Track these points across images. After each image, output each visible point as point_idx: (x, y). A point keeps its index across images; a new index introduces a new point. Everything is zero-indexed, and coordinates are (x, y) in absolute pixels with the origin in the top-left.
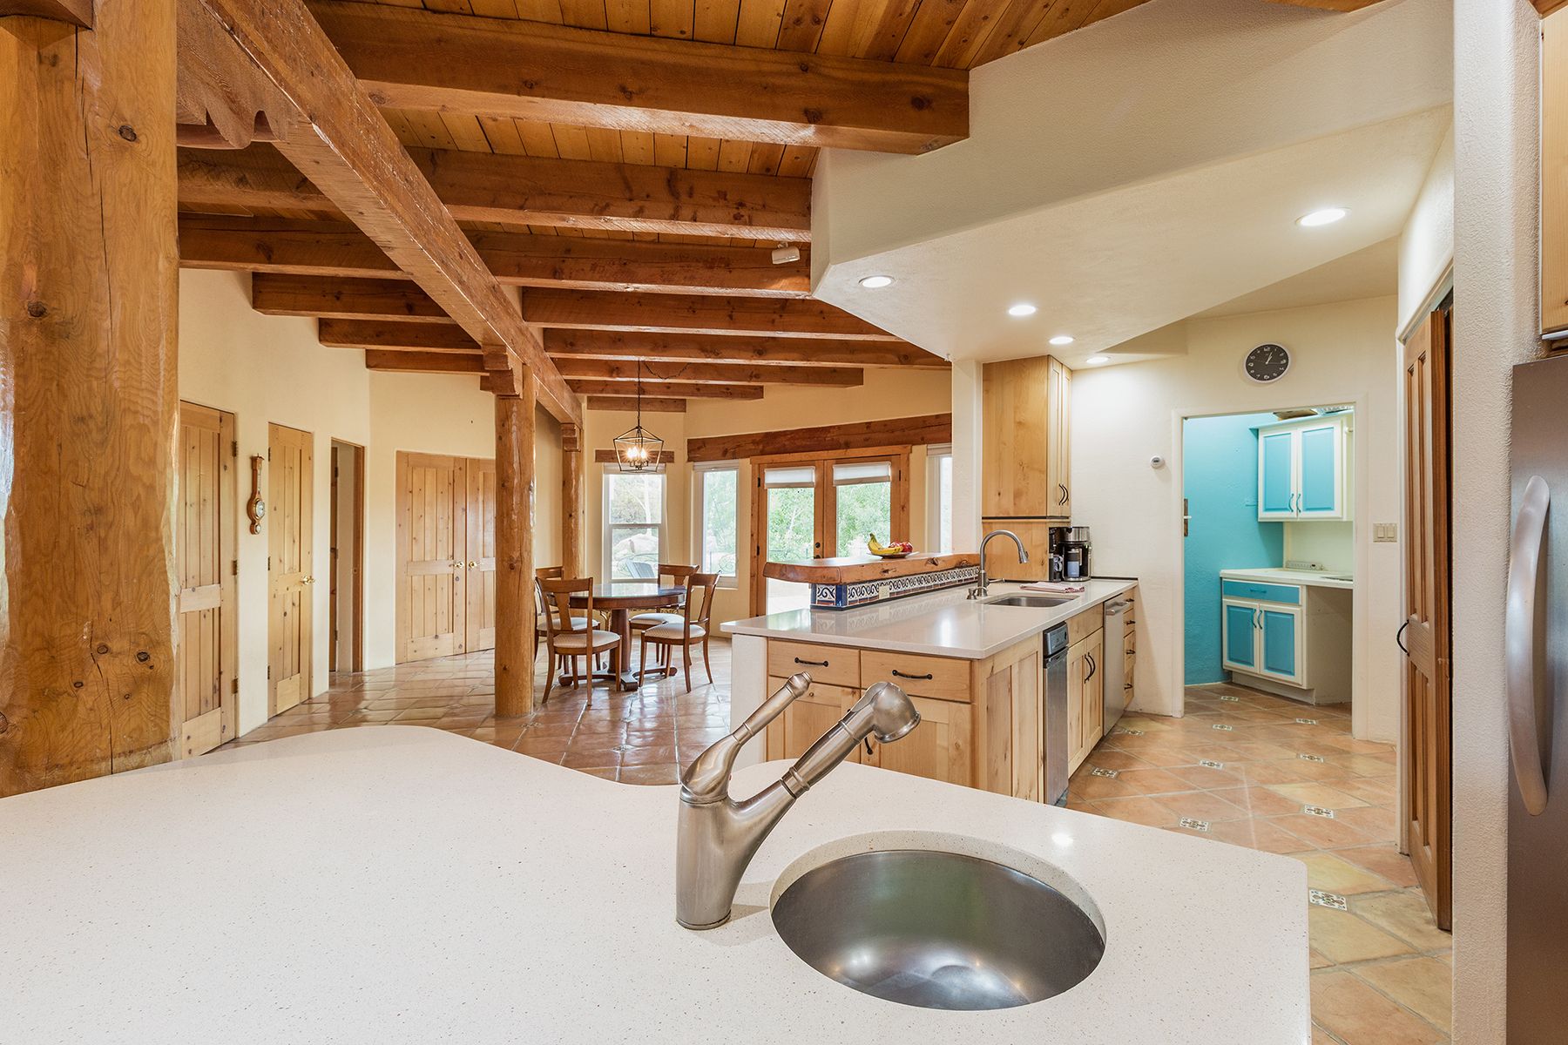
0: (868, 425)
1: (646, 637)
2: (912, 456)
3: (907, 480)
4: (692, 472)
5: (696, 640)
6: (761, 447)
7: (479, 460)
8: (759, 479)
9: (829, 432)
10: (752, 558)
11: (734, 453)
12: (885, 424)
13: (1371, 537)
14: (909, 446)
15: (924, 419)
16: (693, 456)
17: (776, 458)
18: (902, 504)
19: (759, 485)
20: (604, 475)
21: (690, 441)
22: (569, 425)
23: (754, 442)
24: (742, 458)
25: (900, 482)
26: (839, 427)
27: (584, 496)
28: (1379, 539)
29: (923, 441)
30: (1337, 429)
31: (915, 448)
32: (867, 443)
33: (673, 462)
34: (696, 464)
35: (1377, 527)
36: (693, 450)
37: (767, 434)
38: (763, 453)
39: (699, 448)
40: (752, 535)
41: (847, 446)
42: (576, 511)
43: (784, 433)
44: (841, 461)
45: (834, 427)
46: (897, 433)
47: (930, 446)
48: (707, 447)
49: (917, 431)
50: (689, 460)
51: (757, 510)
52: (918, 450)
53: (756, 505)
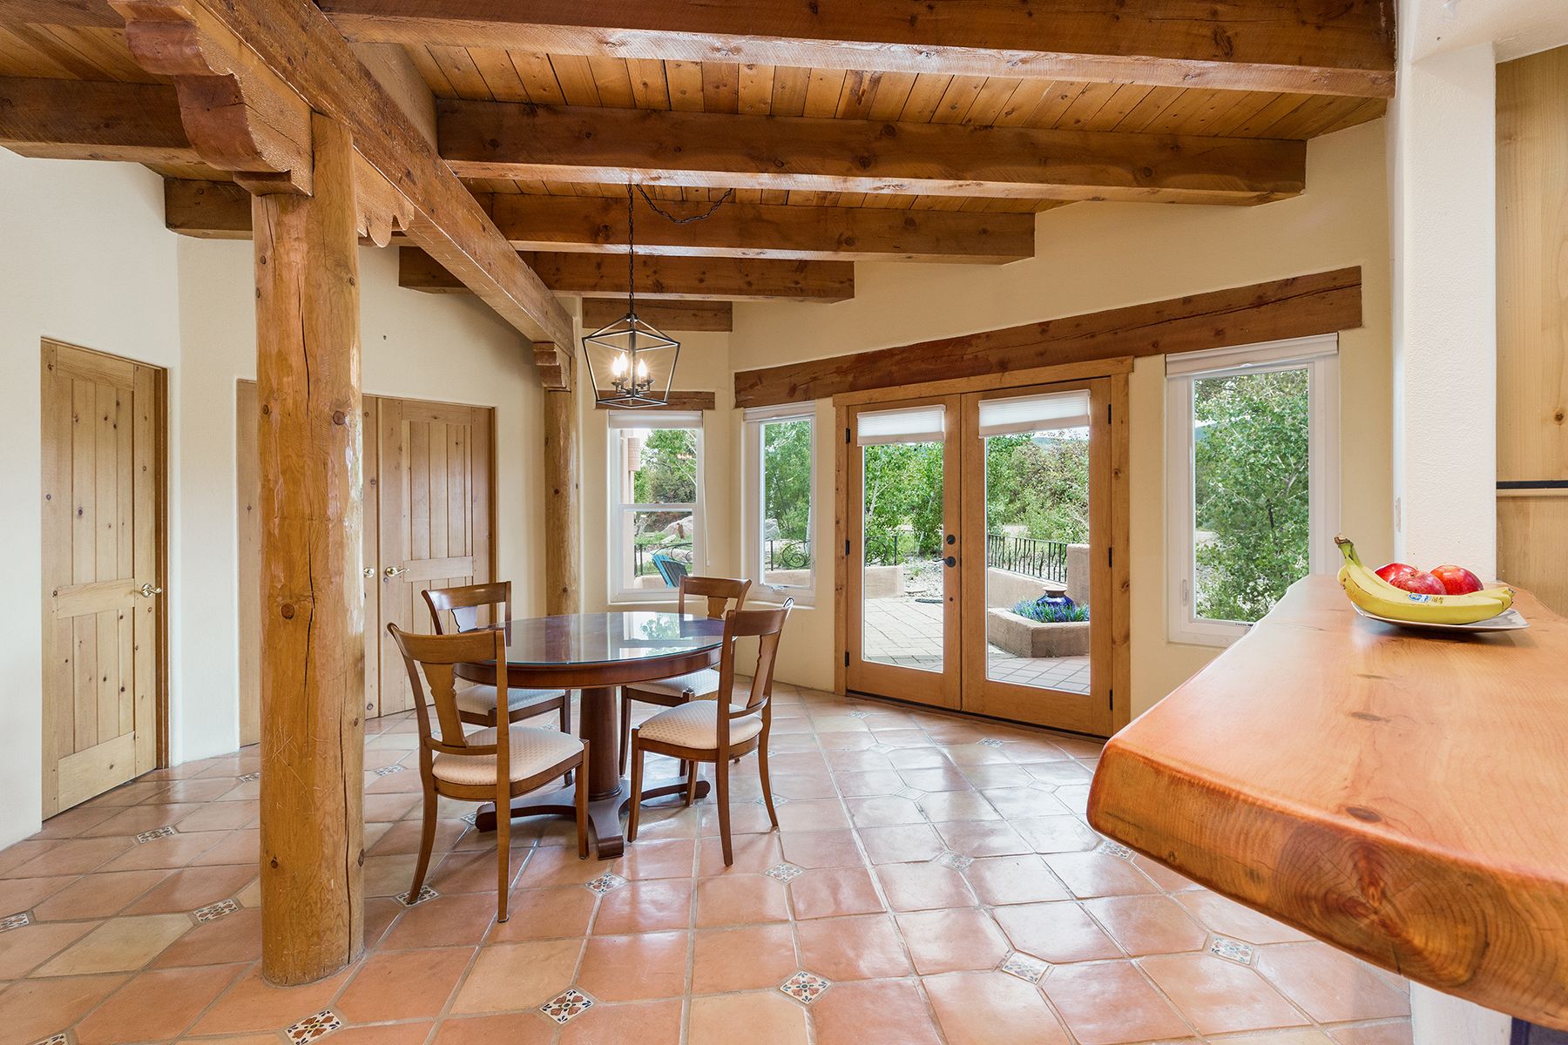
0: (1044, 327)
1: (643, 739)
2: (1132, 377)
3: (1125, 422)
4: (743, 423)
5: (745, 746)
6: (850, 378)
7: (401, 401)
8: (848, 431)
9: (971, 345)
10: (838, 559)
11: (806, 391)
12: (1077, 322)
14: (1129, 359)
15: (1159, 308)
16: (743, 398)
17: (877, 394)
18: (1115, 466)
19: (848, 441)
20: (609, 430)
21: (738, 376)
22: (544, 346)
23: (839, 371)
24: (818, 398)
25: (1110, 424)
26: (988, 335)
27: (578, 461)
29: (1156, 349)
31: (1141, 363)
32: (1043, 360)
33: (713, 408)
34: (748, 410)
36: (745, 389)
37: (862, 358)
38: (853, 388)
39: (752, 386)
40: (837, 522)
41: (1003, 366)
42: (565, 484)
43: (890, 353)
44: (993, 394)
45: (977, 336)
46: (1100, 338)
47: (1171, 358)
48: (765, 384)
49: (1146, 330)
50: (738, 406)
51: (845, 480)
52: (1146, 367)
53: (843, 473)
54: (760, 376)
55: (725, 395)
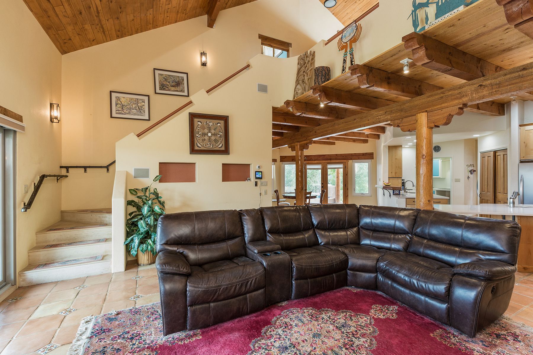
0: (336, 155)
2: (348, 163)
3: (347, 168)
4: (282, 165)
8: (304, 167)
9: (325, 156)
12: (341, 155)
13: (454, 181)
14: (348, 160)
15: (352, 154)
16: (282, 160)
17: (310, 162)
18: (346, 174)
19: (304, 169)
21: (281, 156)
25: (345, 169)
26: (328, 155)
28: (456, 181)
29: (351, 159)
30: (440, 160)
32: (336, 159)
33: (276, 162)
35: (455, 179)
39: (284, 158)
41: (331, 160)
43: (312, 156)
44: (329, 163)
46: (344, 157)
47: (353, 161)
49: (350, 157)
52: (350, 161)
54: (286, 157)
55: (279, 160)
